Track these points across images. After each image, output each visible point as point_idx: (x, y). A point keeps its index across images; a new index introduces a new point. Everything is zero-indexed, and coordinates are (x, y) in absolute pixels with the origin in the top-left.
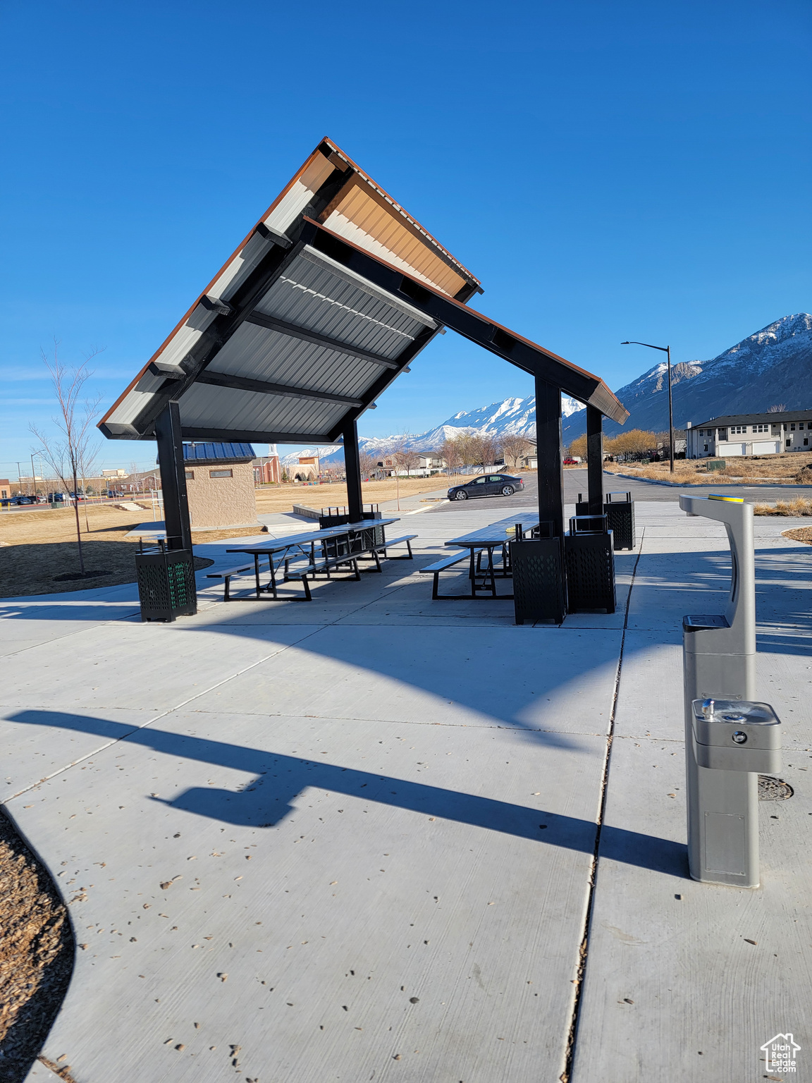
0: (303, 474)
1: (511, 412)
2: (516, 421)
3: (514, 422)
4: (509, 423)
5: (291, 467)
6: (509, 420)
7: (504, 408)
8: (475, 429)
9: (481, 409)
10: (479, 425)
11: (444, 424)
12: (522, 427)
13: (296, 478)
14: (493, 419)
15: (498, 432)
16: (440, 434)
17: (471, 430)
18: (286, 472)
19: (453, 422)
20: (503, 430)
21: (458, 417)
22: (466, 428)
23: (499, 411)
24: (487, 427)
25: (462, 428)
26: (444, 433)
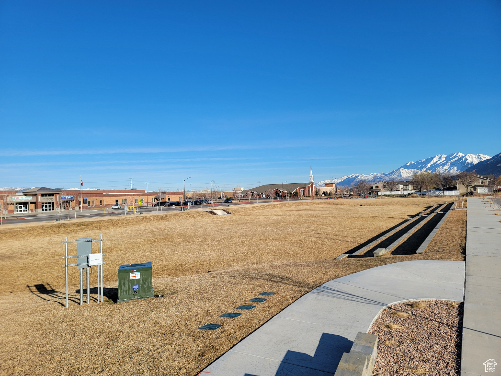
0: (327, 192)
1: (440, 162)
2: (443, 167)
3: (441, 167)
4: (438, 167)
5: (320, 188)
6: (438, 166)
7: (435, 160)
8: (418, 170)
9: (422, 160)
10: (421, 169)
11: (400, 168)
12: (447, 170)
13: (323, 194)
14: (429, 165)
15: (432, 172)
16: (398, 173)
17: (416, 171)
18: (318, 191)
19: (406, 167)
20: (434, 171)
21: (408, 164)
22: (413, 170)
23: (432, 161)
24: (425, 169)
25: (411, 170)
26: (400, 172)
